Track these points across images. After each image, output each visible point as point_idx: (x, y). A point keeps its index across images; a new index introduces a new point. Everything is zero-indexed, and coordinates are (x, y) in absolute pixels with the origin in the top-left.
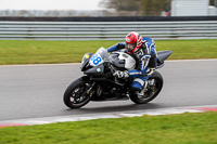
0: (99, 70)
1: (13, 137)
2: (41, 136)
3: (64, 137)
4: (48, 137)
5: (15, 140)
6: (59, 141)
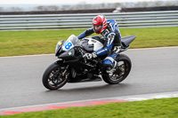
0: (70, 54)
1: (117, 112)
2: (140, 111)
3: (160, 111)
4: (147, 112)
5: (119, 114)
6: (157, 115)
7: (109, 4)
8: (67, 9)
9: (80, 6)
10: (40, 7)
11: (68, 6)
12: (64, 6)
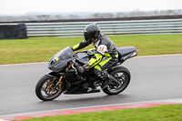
7: (162, 12)
8: (121, 16)
9: (134, 13)
10: (96, 15)
11: (122, 13)
12: (119, 14)
